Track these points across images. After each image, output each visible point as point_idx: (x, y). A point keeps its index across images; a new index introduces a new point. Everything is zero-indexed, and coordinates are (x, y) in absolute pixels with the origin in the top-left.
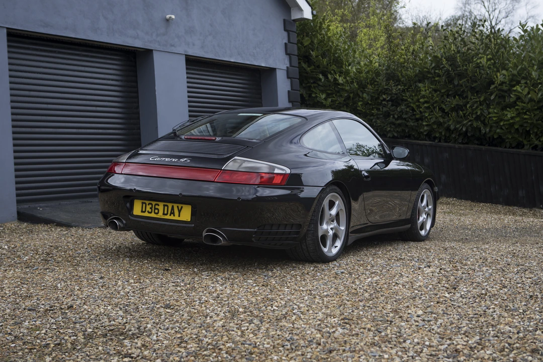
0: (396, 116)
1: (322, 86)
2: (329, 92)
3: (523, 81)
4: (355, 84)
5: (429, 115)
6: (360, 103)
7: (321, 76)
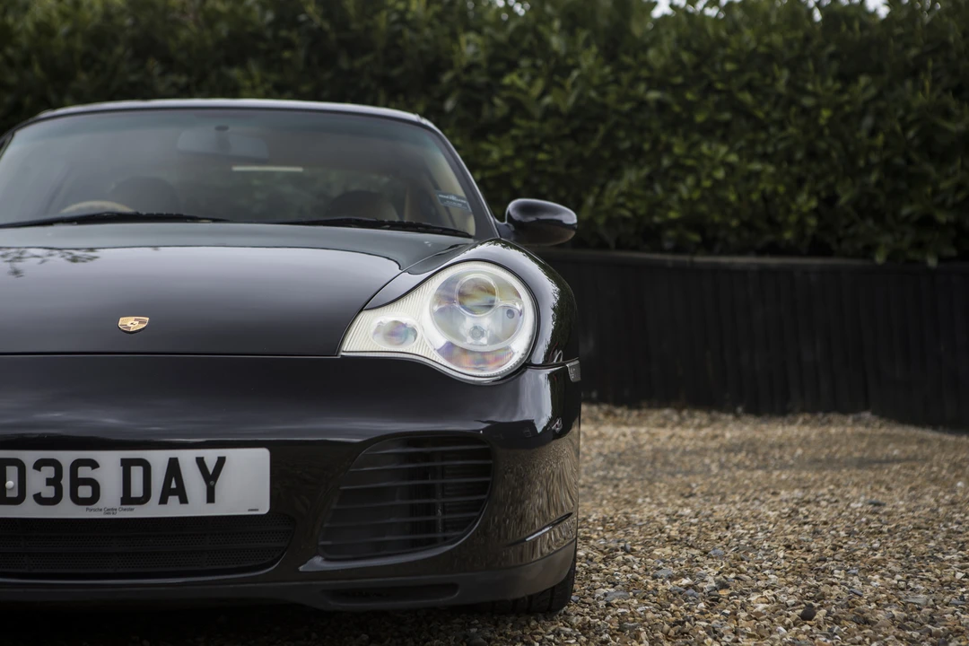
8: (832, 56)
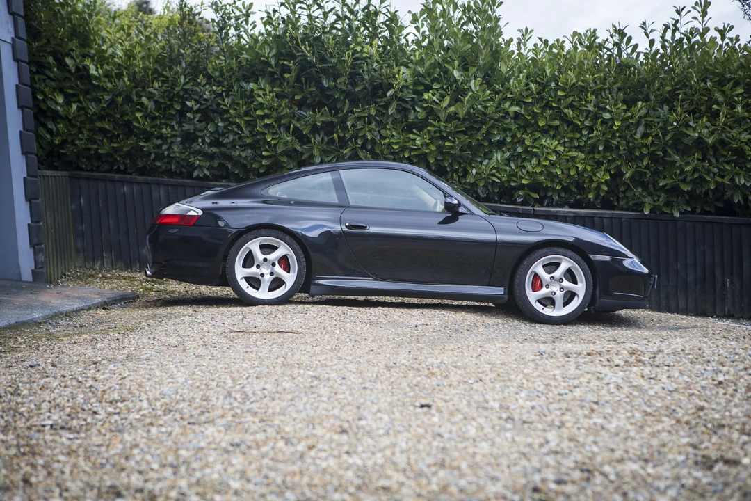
0: (208, 140)
1: (54, 80)
2: (70, 91)
3: (436, 86)
4: (126, 79)
5: (273, 139)
6: (139, 115)
7: (51, 59)
8: (619, 89)
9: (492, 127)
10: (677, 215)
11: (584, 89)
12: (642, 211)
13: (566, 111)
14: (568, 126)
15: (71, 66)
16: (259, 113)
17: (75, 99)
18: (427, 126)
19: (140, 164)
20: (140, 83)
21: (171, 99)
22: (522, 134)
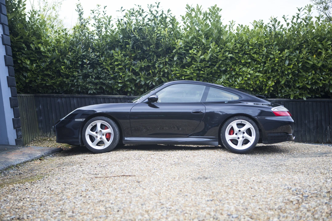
0: (94, 77)
1: (26, 54)
2: (33, 59)
3: (194, 47)
4: (57, 52)
5: (123, 75)
6: (63, 67)
7: (24, 45)
8: (276, 44)
9: (221, 64)
10: (305, 99)
11: (261, 45)
12: (290, 98)
13: (253, 55)
14: (254, 62)
15: (32, 47)
16: (116, 63)
17: (35, 62)
18: (191, 65)
19: (65, 89)
20: (63, 53)
21: (77, 60)
22: (234, 66)
